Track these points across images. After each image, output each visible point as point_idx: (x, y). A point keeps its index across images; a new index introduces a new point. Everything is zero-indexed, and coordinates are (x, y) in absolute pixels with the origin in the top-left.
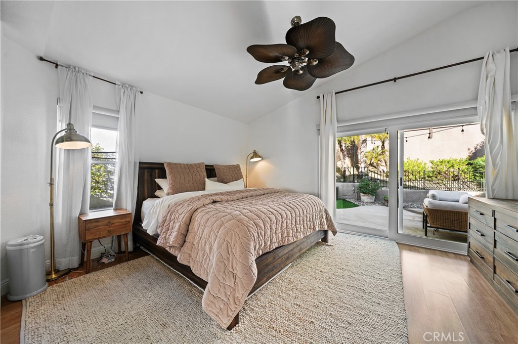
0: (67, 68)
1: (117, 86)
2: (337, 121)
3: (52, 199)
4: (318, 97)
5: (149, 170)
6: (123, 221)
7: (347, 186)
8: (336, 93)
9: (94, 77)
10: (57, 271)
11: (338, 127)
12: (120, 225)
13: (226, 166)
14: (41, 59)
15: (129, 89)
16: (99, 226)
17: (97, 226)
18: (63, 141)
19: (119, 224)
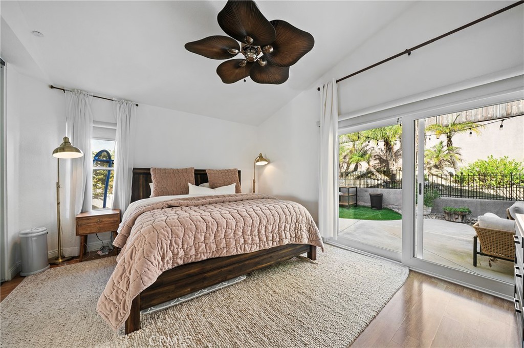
0: (71, 91)
1: (114, 102)
2: (339, 115)
3: (58, 199)
4: (319, 89)
5: (144, 175)
6: (112, 220)
7: (395, 193)
8: (337, 81)
9: (94, 96)
10: (63, 257)
11: (339, 122)
12: (109, 223)
13: (220, 171)
14: (52, 87)
15: (125, 104)
16: (90, 223)
17: (88, 223)
18: (57, 152)
19: (107, 222)
